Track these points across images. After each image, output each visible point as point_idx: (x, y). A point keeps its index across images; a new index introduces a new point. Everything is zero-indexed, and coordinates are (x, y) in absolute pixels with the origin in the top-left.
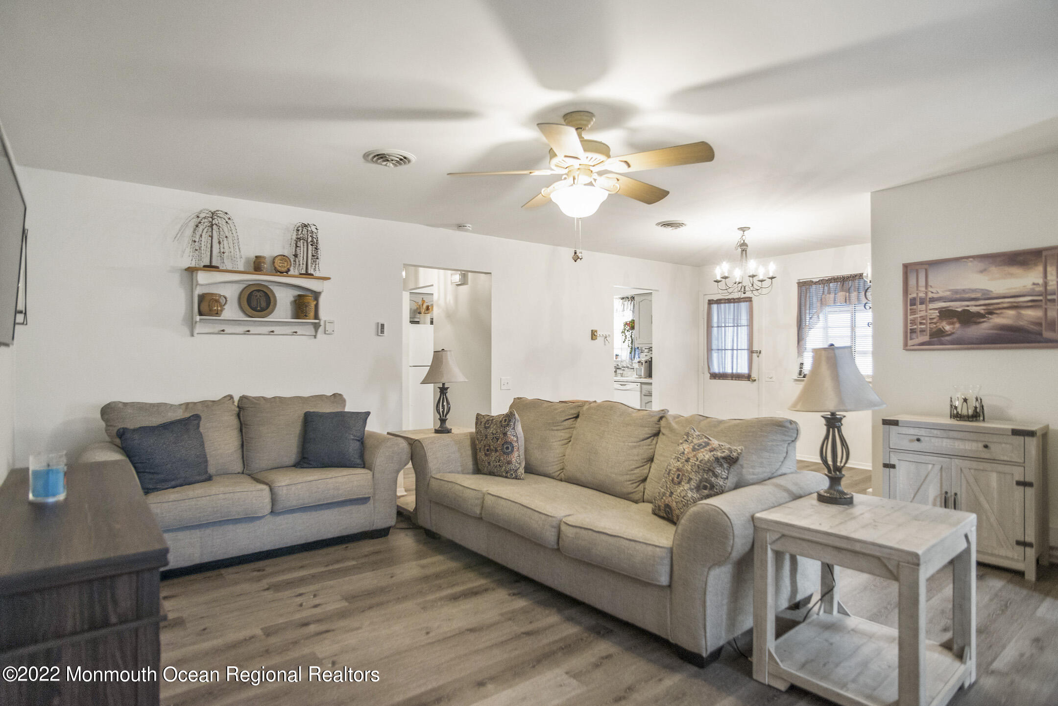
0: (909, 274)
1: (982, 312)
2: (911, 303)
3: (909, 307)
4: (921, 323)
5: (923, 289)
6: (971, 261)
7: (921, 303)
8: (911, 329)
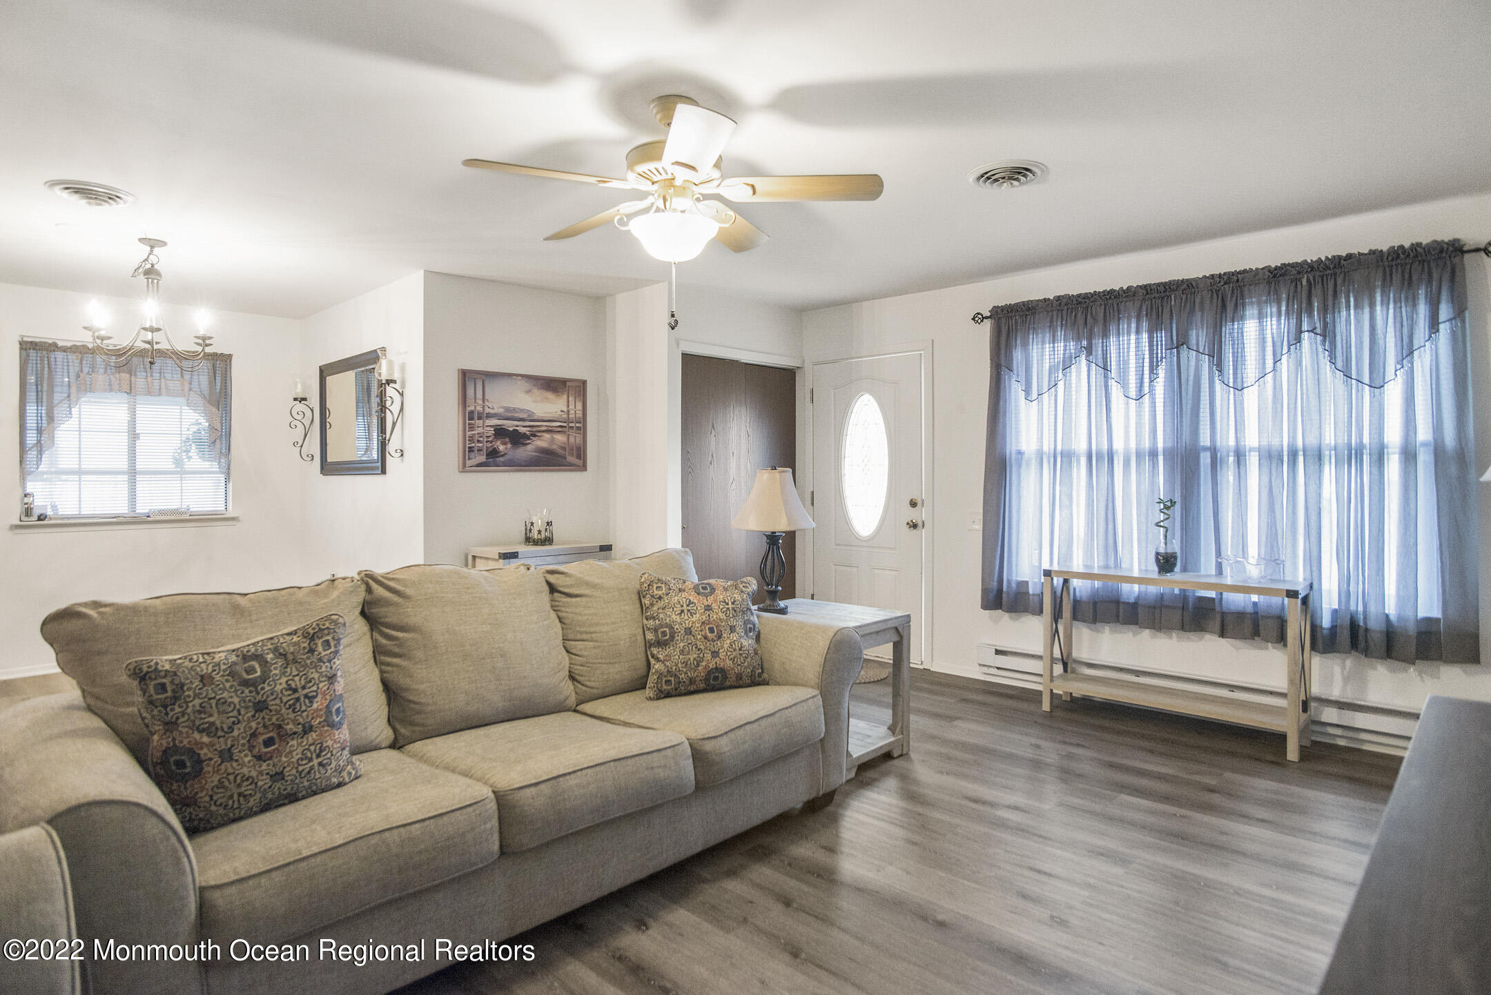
0: (467, 383)
1: (528, 433)
2: (470, 417)
3: (467, 422)
4: (478, 441)
5: (481, 402)
6: (520, 380)
7: (479, 418)
8: (469, 448)
